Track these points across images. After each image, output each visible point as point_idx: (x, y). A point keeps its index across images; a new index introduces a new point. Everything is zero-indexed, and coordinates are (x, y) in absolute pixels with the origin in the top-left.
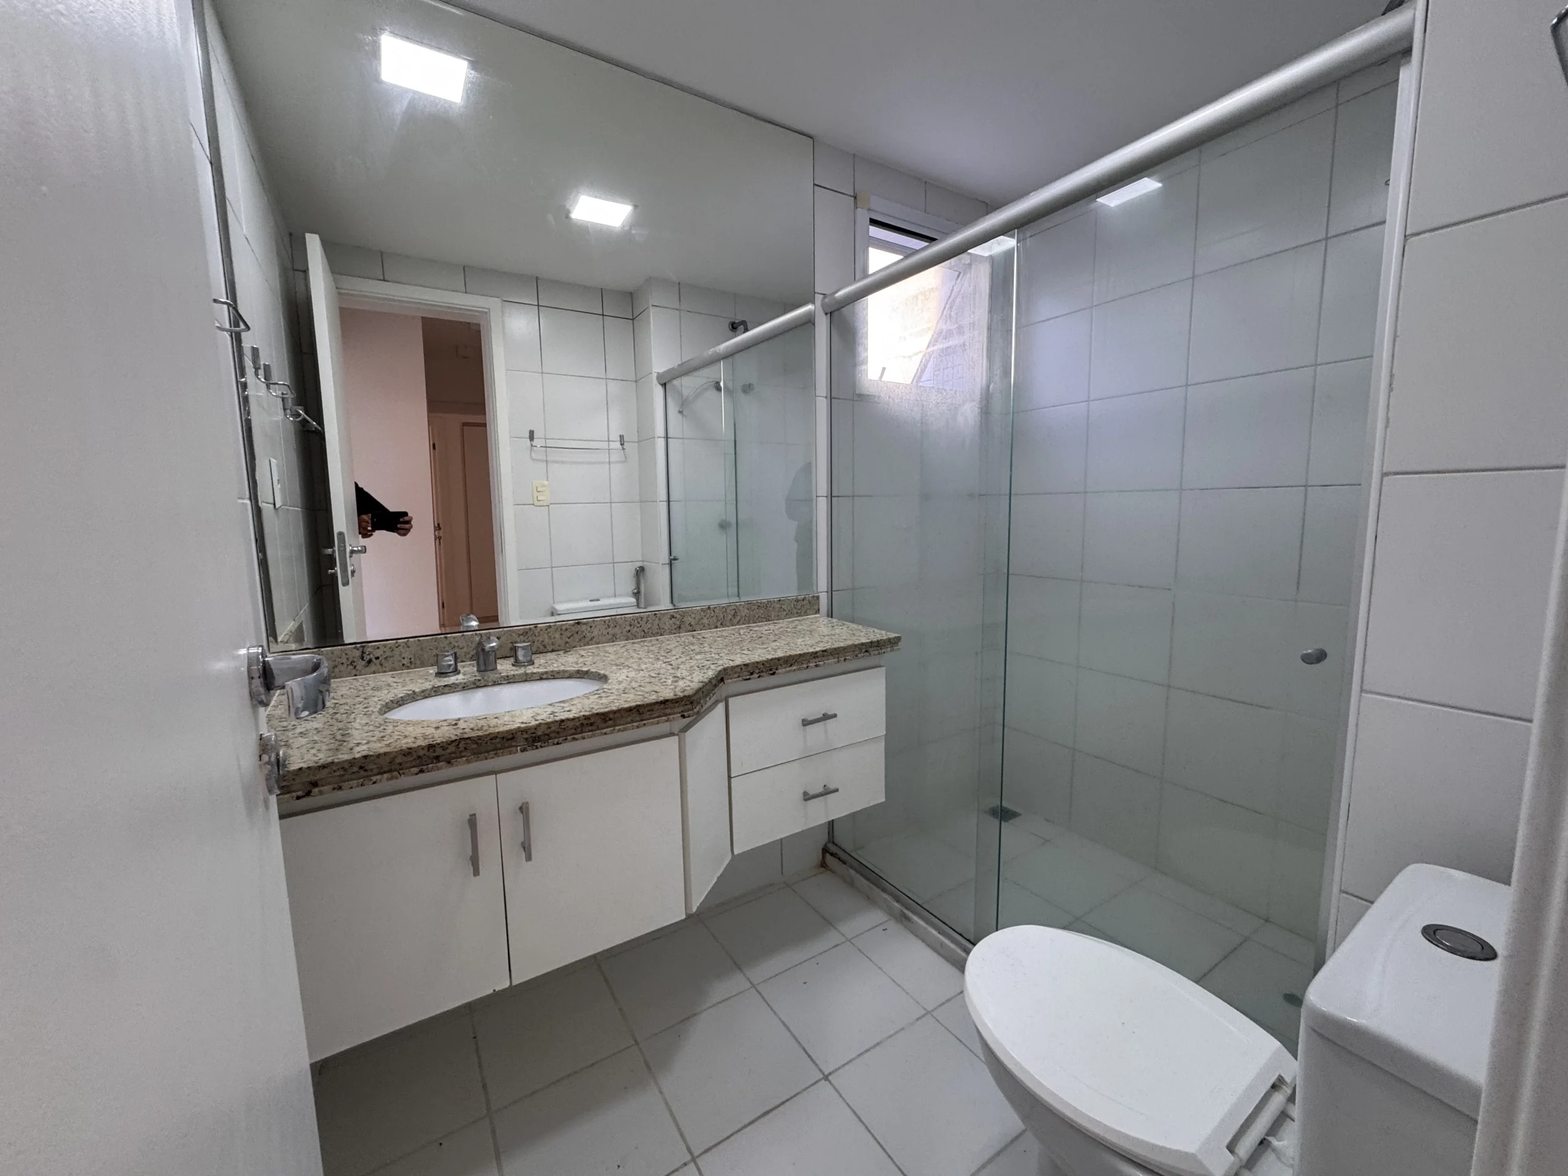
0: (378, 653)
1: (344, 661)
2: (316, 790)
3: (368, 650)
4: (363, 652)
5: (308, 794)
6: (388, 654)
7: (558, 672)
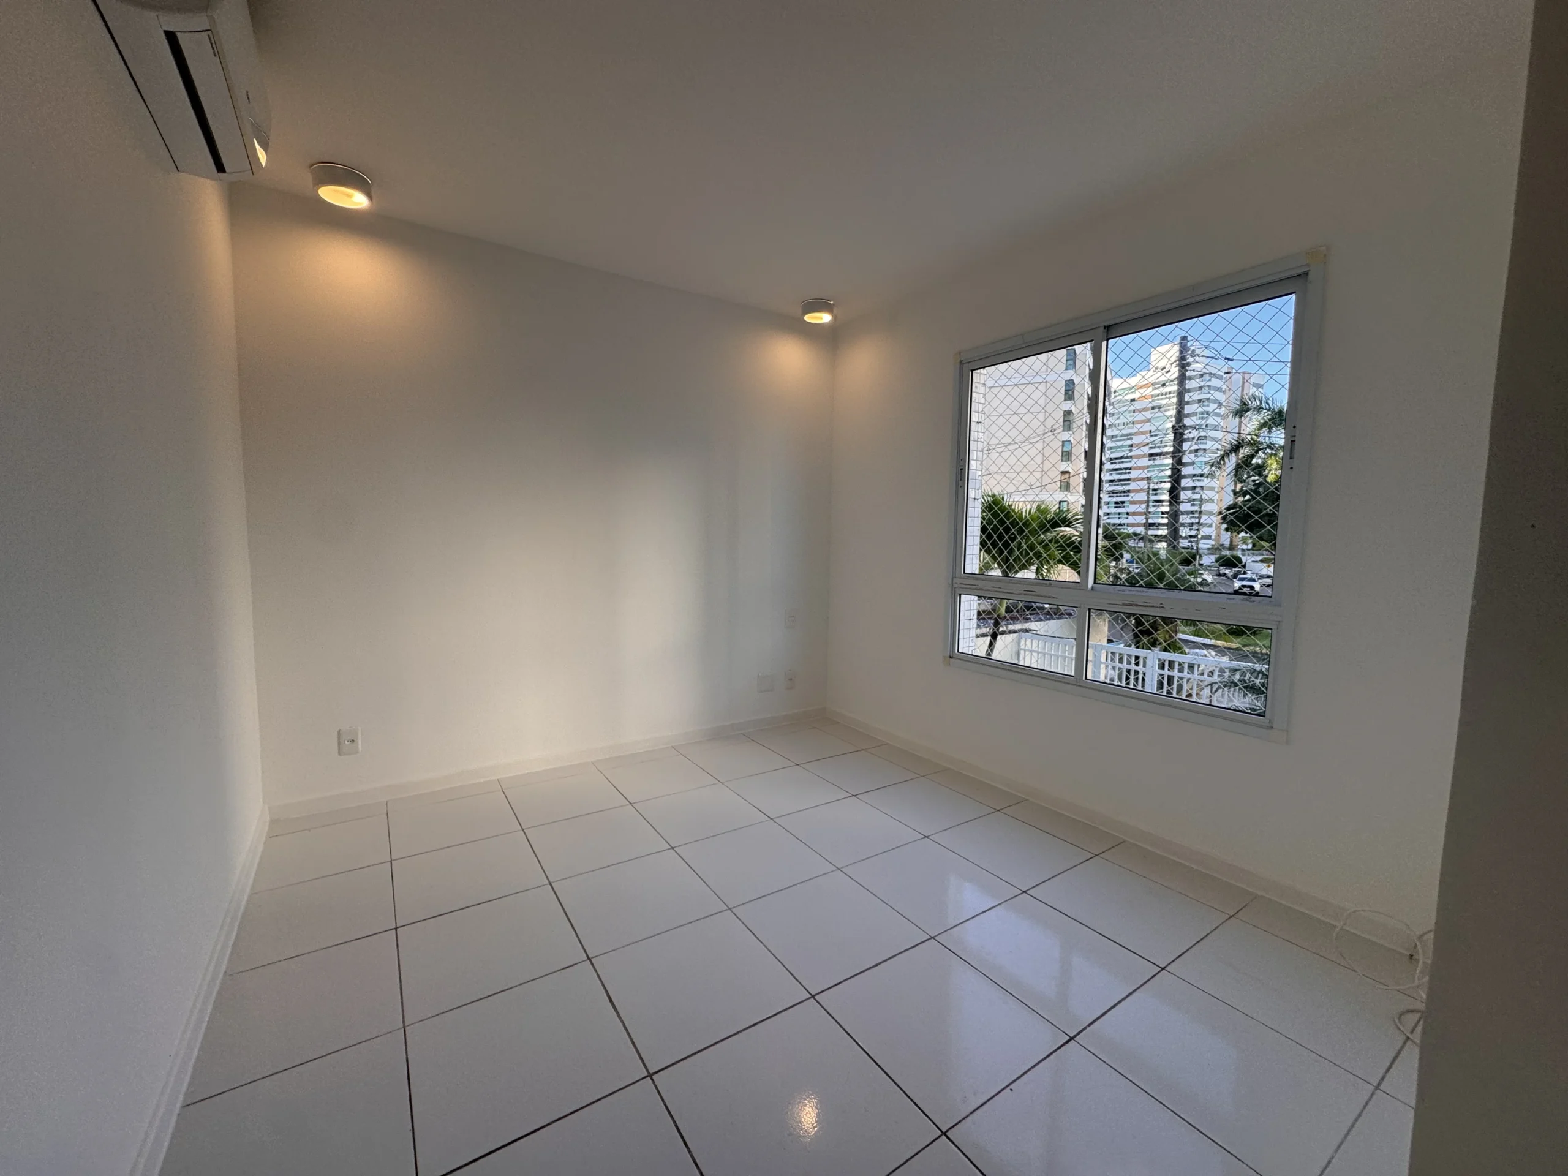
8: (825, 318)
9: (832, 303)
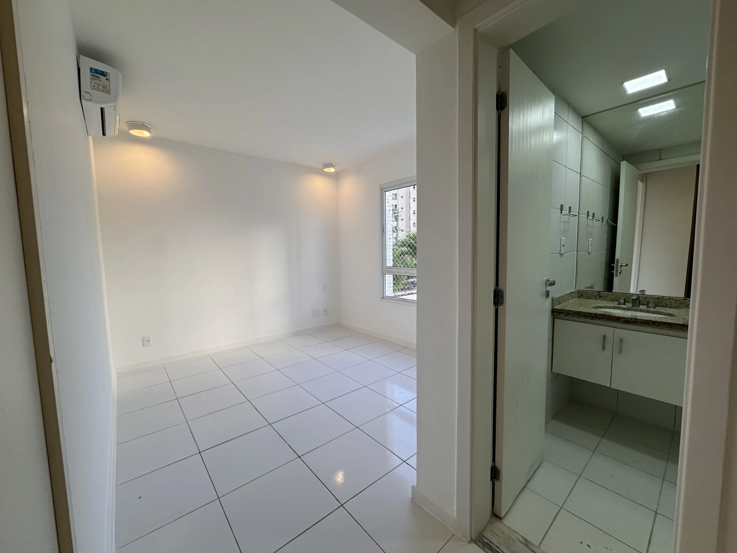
0: (603, 295)
1: (593, 295)
2: (568, 315)
3: (600, 294)
4: (599, 294)
5: (567, 315)
6: (606, 296)
7: (661, 312)
8: (332, 170)
9: (334, 164)
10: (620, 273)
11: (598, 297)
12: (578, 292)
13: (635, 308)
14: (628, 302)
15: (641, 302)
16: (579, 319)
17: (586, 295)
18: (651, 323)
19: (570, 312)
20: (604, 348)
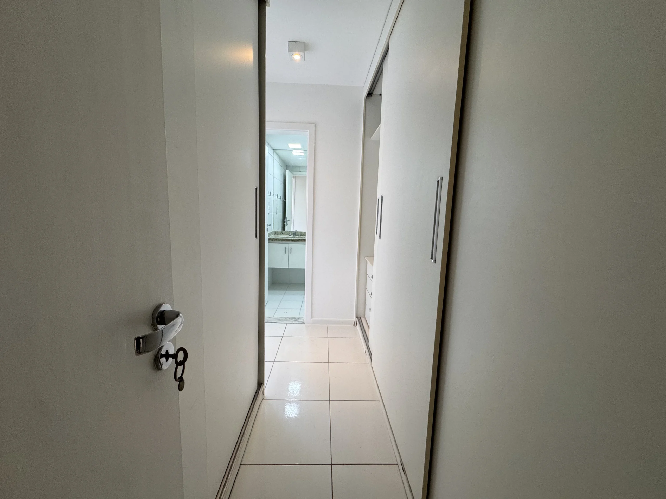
1: (279, 233)
3: (282, 232)
10: (288, 224)
11: (281, 234)
12: (274, 232)
13: (294, 237)
14: (292, 235)
15: (296, 235)
16: (277, 242)
17: (277, 233)
18: (299, 240)
19: (273, 239)
20: (286, 253)
